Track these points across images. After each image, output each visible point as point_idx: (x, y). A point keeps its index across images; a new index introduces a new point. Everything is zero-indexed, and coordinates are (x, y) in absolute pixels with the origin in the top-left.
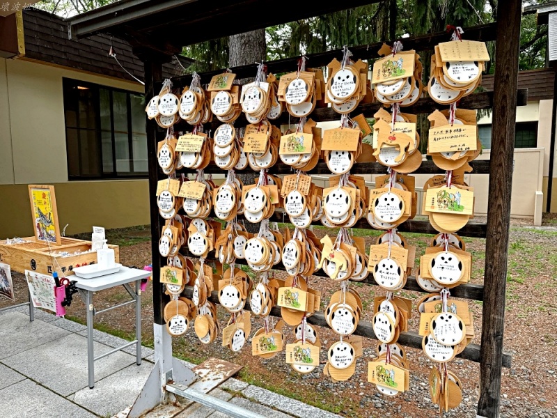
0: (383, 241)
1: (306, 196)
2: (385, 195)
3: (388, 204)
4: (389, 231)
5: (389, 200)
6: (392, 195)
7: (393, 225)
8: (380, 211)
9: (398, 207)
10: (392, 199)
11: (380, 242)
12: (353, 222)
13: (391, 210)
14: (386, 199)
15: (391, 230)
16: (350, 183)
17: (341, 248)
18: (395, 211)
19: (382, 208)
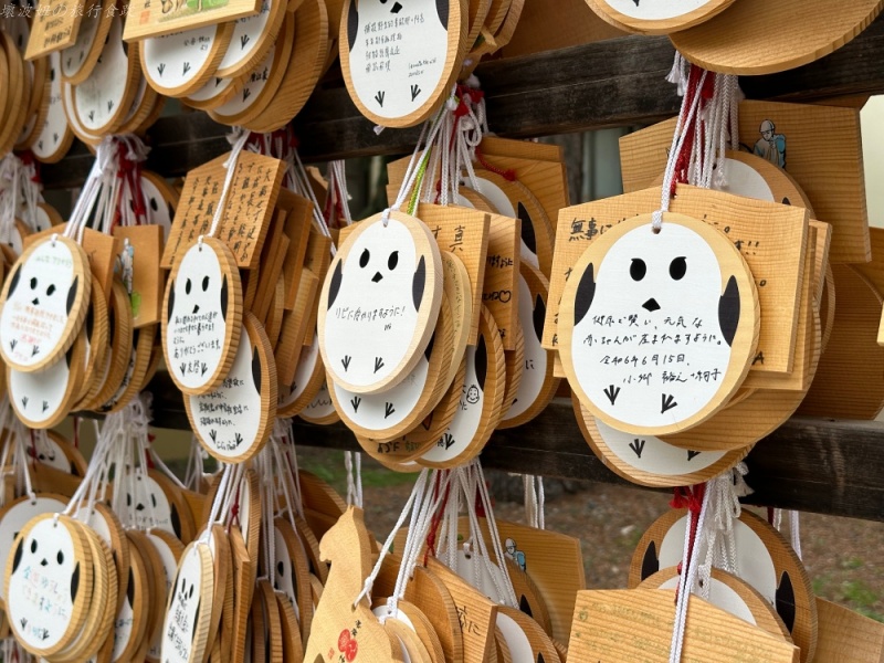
0: (666, 558)
1: (244, 273)
2: (636, 241)
3: (652, 305)
4: (687, 498)
5: (658, 269)
6: (680, 238)
7: (706, 459)
8: (600, 350)
9: (713, 325)
10: (678, 268)
11: (650, 566)
12: (470, 426)
13: (669, 348)
14: (638, 269)
15: (700, 490)
16: (478, 182)
17: (415, 596)
18: (690, 350)
19: (610, 332)
